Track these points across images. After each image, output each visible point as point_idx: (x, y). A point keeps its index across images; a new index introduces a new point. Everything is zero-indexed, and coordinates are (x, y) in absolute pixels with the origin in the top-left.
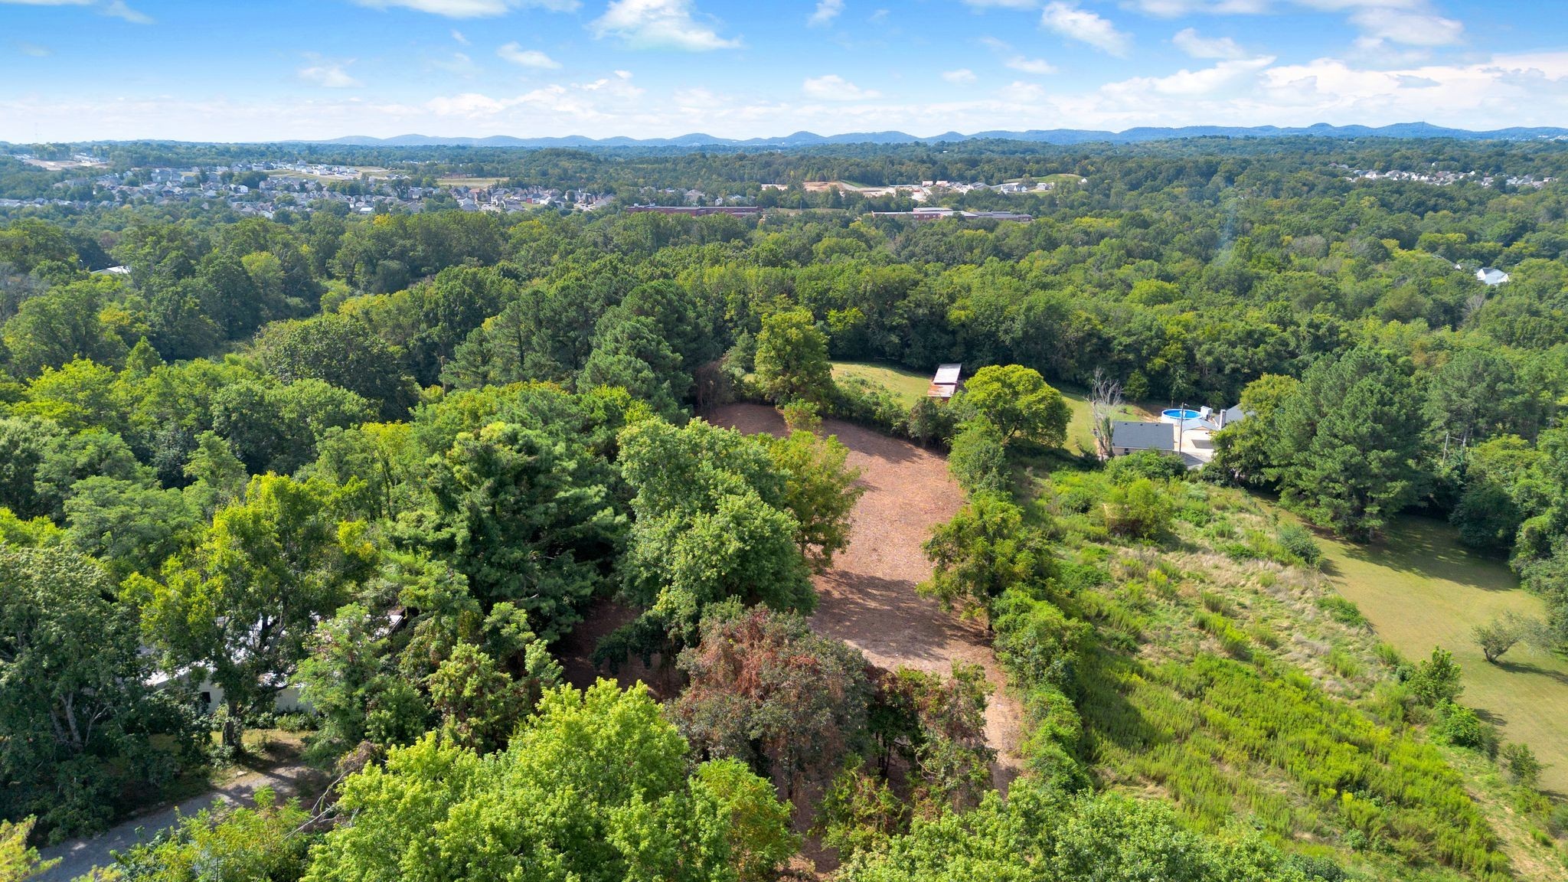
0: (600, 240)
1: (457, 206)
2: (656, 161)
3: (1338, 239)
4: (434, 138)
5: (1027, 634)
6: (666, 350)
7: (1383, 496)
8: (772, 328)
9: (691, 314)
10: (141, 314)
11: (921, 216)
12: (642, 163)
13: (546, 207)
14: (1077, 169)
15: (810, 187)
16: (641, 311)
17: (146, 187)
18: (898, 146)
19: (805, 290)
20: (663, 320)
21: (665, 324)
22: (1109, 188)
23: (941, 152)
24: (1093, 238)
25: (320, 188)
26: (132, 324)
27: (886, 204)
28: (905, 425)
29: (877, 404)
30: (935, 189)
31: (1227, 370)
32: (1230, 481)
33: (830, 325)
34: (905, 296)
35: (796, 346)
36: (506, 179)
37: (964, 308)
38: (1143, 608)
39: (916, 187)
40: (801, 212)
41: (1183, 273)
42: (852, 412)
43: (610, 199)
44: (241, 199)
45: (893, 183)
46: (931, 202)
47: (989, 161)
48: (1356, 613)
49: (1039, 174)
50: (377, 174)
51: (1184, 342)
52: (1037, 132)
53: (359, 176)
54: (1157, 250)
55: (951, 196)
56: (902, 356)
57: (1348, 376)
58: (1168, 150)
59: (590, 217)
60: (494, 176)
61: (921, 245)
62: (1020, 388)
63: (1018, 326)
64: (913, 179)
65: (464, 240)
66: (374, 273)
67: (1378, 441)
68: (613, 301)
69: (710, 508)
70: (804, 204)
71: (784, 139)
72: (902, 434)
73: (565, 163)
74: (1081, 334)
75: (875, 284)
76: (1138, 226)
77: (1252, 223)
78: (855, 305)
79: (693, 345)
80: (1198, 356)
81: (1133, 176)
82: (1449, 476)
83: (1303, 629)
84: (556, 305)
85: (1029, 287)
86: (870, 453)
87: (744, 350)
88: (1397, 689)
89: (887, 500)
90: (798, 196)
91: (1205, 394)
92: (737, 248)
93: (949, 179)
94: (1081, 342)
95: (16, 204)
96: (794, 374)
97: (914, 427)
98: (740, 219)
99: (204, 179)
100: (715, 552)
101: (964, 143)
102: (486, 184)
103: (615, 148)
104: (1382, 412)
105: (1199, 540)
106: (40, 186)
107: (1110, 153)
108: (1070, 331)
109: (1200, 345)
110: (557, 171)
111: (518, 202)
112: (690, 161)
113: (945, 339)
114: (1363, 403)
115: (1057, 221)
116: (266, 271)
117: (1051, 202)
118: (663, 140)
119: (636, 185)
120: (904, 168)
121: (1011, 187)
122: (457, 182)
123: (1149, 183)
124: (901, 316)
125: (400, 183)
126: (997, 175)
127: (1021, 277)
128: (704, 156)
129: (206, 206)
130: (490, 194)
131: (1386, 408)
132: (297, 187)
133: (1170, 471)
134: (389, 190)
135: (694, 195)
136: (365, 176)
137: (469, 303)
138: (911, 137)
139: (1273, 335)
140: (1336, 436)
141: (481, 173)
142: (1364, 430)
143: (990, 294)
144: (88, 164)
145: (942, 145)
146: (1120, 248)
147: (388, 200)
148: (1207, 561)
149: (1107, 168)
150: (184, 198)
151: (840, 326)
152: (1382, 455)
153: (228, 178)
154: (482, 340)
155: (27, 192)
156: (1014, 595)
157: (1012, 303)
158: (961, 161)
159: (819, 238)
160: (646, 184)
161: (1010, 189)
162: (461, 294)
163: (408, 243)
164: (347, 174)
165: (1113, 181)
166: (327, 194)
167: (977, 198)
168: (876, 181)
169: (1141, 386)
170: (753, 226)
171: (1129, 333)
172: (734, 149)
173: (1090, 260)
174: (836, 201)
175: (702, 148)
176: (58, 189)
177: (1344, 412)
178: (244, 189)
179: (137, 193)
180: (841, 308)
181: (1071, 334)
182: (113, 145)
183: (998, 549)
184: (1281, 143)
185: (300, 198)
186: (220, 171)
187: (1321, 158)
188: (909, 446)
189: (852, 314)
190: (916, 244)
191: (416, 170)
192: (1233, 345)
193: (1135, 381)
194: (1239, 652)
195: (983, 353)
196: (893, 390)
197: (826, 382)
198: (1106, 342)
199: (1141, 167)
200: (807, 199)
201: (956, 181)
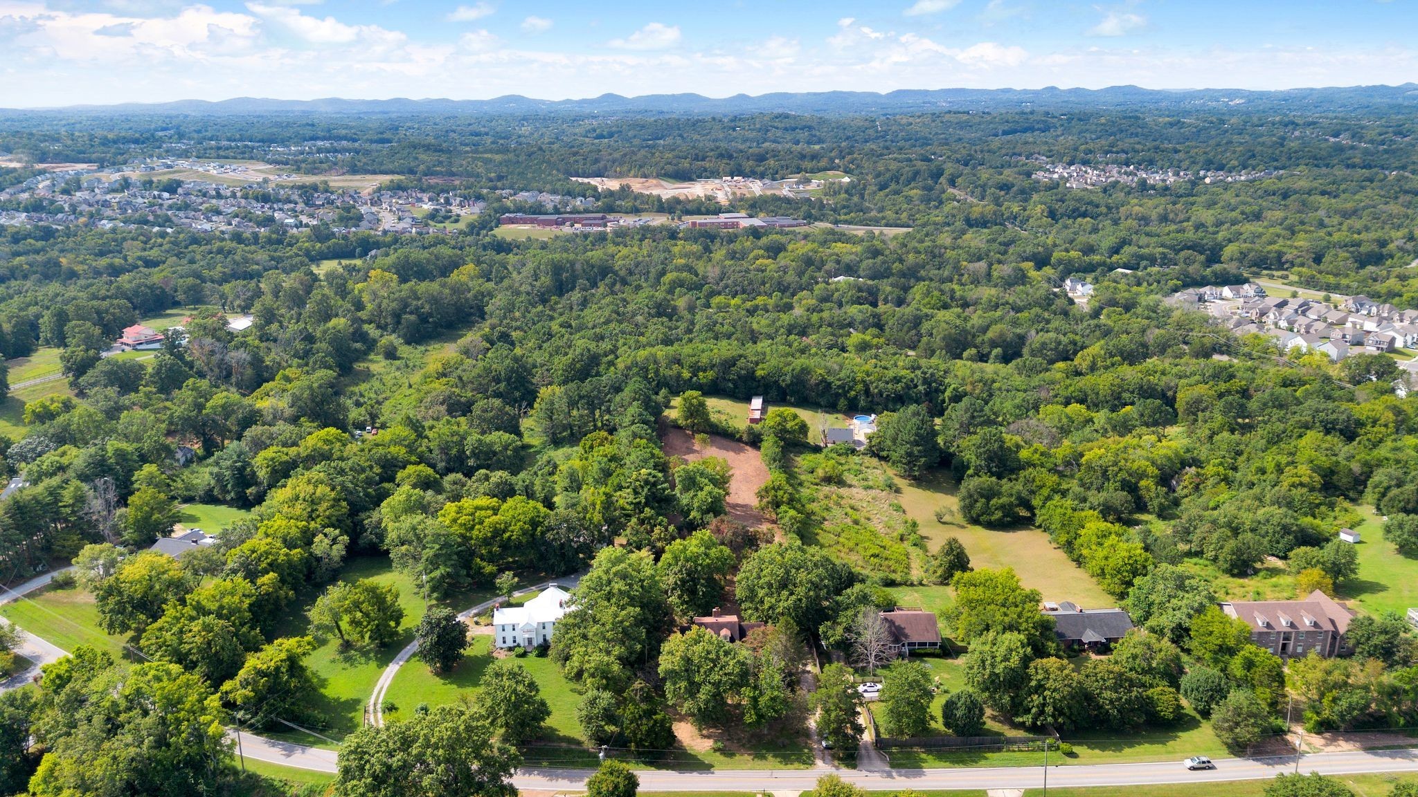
5: (787, 519)
7: (919, 463)
8: (685, 399)
11: (726, 225)
14: (842, 165)
18: (698, 121)
25: (233, 193)
27: (698, 209)
28: (741, 436)
29: (729, 427)
30: (734, 188)
31: (885, 395)
32: (874, 455)
33: (700, 379)
34: (735, 365)
35: (696, 407)
37: (763, 369)
38: (828, 509)
39: (718, 184)
46: (732, 206)
48: (901, 507)
49: (813, 170)
50: (266, 171)
51: (865, 383)
55: (747, 198)
56: (734, 393)
57: (908, 417)
63: (788, 378)
64: (715, 176)
67: (917, 443)
70: (635, 210)
72: (740, 440)
74: (817, 381)
75: (720, 359)
78: (711, 369)
80: (871, 389)
83: (881, 514)
88: (902, 530)
91: (873, 408)
93: (744, 173)
94: (817, 385)
96: (695, 418)
97: (745, 438)
99: (126, 184)
100: (704, 501)
102: (370, 185)
104: (918, 432)
105: (854, 482)
108: (813, 379)
109: (872, 383)
111: (406, 208)
113: (755, 384)
114: (912, 429)
124: (734, 374)
126: (780, 170)
127: (790, 346)
130: (378, 199)
133: (850, 451)
134: (293, 196)
140: (904, 440)
141: (354, 168)
143: (774, 362)
145: (735, 121)
148: (854, 490)
149: (865, 166)
150: (122, 207)
151: (705, 379)
152: (918, 448)
153: (148, 184)
156: (783, 508)
157: (785, 366)
158: (750, 152)
164: (238, 173)
166: (243, 201)
167: (766, 201)
168: (687, 177)
169: (845, 405)
171: (839, 379)
178: (166, 195)
179: (80, 202)
180: (705, 371)
181: (813, 381)
183: (778, 493)
185: (220, 205)
188: (743, 445)
189: (711, 374)
191: (298, 167)
192: (887, 383)
193: (842, 403)
194: (856, 522)
195: (773, 393)
196: (733, 414)
197: (707, 420)
198: (830, 384)
199: (888, 170)
200: (638, 206)
201: (749, 176)
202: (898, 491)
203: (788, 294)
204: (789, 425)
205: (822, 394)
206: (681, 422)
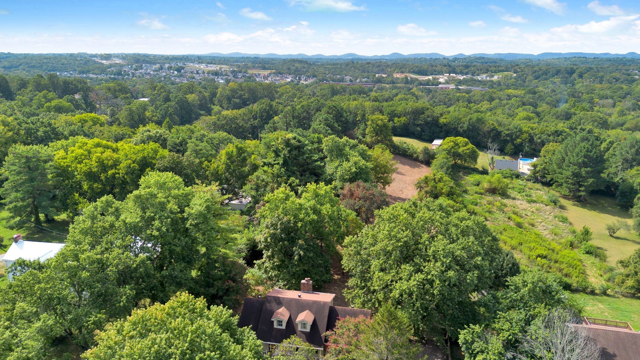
0: (312, 93)
1: (256, 81)
2: (334, 64)
3: (620, 101)
4: (245, 54)
6: (336, 125)
7: (586, 184)
8: (372, 120)
9: (345, 115)
10: (154, 114)
11: (442, 88)
12: (328, 65)
13: (289, 82)
14: (512, 70)
15: (396, 75)
16: (328, 113)
17: (140, 71)
18: (436, 59)
21: (336, 117)
22: (526, 78)
23: (454, 62)
24: (509, 97)
25: (204, 73)
26: (152, 117)
27: (428, 83)
28: (418, 156)
29: (409, 149)
30: (449, 77)
32: (536, 181)
33: (395, 123)
34: (424, 113)
35: (380, 127)
36: (274, 71)
37: (445, 118)
38: (490, 212)
39: (441, 76)
40: (391, 85)
41: (543, 111)
42: (399, 151)
43: (315, 79)
44: (175, 76)
45: (432, 74)
46: (447, 82)
47: (474, 66)
48: (567, 219)
49: (495, 72)
50: (225, 68)
51: (530, 134)
52: (499, 54)
53: (218, 68)
55: (456, 80)
56: (421, 135)
57: (577, 142)
58: (557, 63)
59: (307, 86)
60: (269, 69)
61: (438, 98)
62: (461, 145)
63: (465, 126)
64: (441, 73)
65: (262, 92)
66: (230, 103)
67: (585, 165)
68: (318, 110)
69: (348, 160)
70: (393, 83)
71: (387, 56)
72: (416, 160)
73: (297, 65)
74: (489, 129)
75: (412, 109)
76: (532, 94)
78: (405, 116)
79: (345, 125)
80: (535, 139)
81: (537, 73)
82: (618, 181)
83: (546, 223)
84: (299, 112)
85: (473, 112)
86: (404, 164)
87: (363, 130)
88: (570, 237)
89: (408, 178)
90: (390, 79)
91: (537, 153)
92: (364, 97)
93: (456, 73)
94: (489, 132)
95: (95, 76)
96: (379, 136)
97: (421, 157)
98: (366, 88)
99: (161, 68)
100: (349, 171)
102: (266, 73)
103: (317, 59)
104: (587, 154)
105: (518, 197)
106: (103, 70)
109: (536, 135)
110: (294, 68)
111: (279, 80)
112: (347, 65)
113: (438, 130)
114: (581, 151)
115: (498, 91)
116: (193, 101)
117: (499, 83)
119: (325, 74)
120: (437, 68)
122: (255, 72)
123: (544, 76)
124: (422, 121)
125: (234, 71)
126: (477, 72)
127: (470, 108)
128: (353, 62)
129: (163, 79)
130: (268, 76)
131: (589, 153)
132: (195, 72)
133: (514, 176)
134: (230, 74)
135: (348, 78)
136: (221, 68)
137: (268, 112)
139: (565, 132)
140: (571, 163)
141: (264, 68)
142: (580, 161)
144: (118, 62)
145: (455, 59)
146: (519, 101)
147: (229, 78)
148: (518, 202)
149: (526, 70)
150: (155, 76)
151: (398, 124)
152: (586, 169)
153: (170, 68)
154: (274, 123)
155: (98, 72)
157: (464, 117)
158: (462, 66)
159: (397, 95)
160: (329, 73)
161: (482, 78)
162: (265, 109)
163: (242, 93)
164: (213, 68)
165: (528, 75)
166: (206, 75)
167: (467, 81)
168: (424, 73)
169: (511, 149)
170: (371, 90)
171: (508, 130)
172: (366, 59)
173: (507, 106)
174: (406, 81)
175: (353, 59)
176: (109, 71)
177: (574, 155)
178: (176, 72)
179: (138, 73)
180: (399, 117)
181: (486, 129)
182: (127, 55)
183: (438, 185)
184: (610, 60)
185: (197, 76)
186: (167, 65)
187: (626, 68)
188: (419, 163)
189: (403, 119)
190: (436, 98)
191: (239, 66)
192: (549, 136)
193: (509, 147)
194: (519, 225)
198: (500, 132)
199: (541, 70)
200: (394, 80)
201: (459, 74)
202: (562, 207)
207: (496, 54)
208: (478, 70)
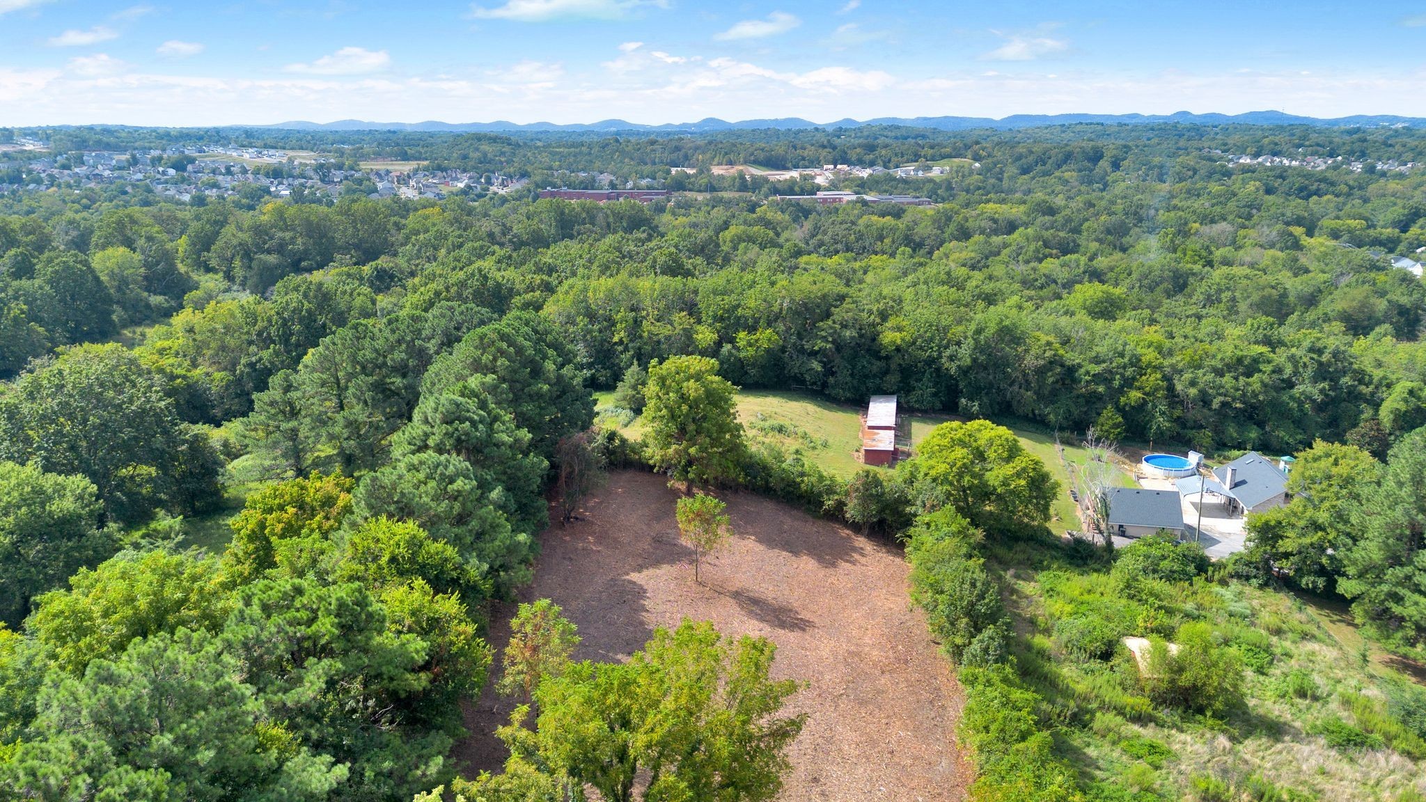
1: (375, 190)
2: (572, 146)
3: (1244, 227)
6: (504, 429)
8: (663, 379)
11: (825, 200)
12: (559, 147)
13: (462, 190)
14: (969, 154)
15: (717, 171)
17: (77, 170)
18: (800, 131)
19: (710, 306)
20: (509, 378)
21: (512, 382)
22: (1002, 172)
23: (839, 137)
24: (1003, 226)
25: (245, 171)
27: (790, 188)
28: (841, 505)
30: (837, 173)
31: (1216, 404)
33: (738, 349)
34: (828, 315)
35: (694, 405)
36: (427, 163)
37: (899, 329)
39: (817, 171)
40: (708, 196)
41: (1112, 269)
43: (525, 181)
44: (166, 182)
45: (796, 167)
46: (833, 186)
47: (886, 146)
49: (933, 159)
50: (305, 158)
51: (1162, 370)
52: (925, 119)
53: (285, 160)
54: (1074, 241)
55: (853, 180)
56: (825, 385)
58: (1050, 136)
59: (504, 200)
60: (416, 159)
61: (830, 233)
62: (992, 455)
63: (965, 352)
64: (815, 163)
66: (251, 267)
68: (450, 340)
70: (711, 188)
71: (694, 125)
72: (836, 515)
73: (486, 147)
74: (1042, 362)
75: (792, 300)
76: (1044, 214)
77: (1157, 210)
78: (769, 325)
80: (1179, 387)
81: (1024, 160)
85: (969, 299)
87: (634, 387)
90: (705, 180)
91: (1190, 433)
92: (640, 240)
93: (849, 163)
94: (1041, 371)
97: (852, 510)
98: (648, 203)
99: (134, 162)
101: (860, 129)
102: (406, 167)
105: (1274, 707)
107: (995, 139)
108: (1028, 358)
109: (1180, 372)
110: (477, 155)
111: (436, 185)
112: (604, 146)
113: (877, 366)
115: (962, 207)
116: (123, 267)
117: (949, 186)
118: (581, 126)
119: (551, 168)
120: (806, 153)
121: (907, 171)
122: (380, 166)
123: (1039, 168)
124: (824, 339)
125: (321, 166)
126: (894, 159)
128: (617, 141)
129: (128, 189)
130: (409, 177)
132: (223, 170)
134: (312, 174)
135: (605, 179)
136: (291, 160)
138: (810, 124)
139: (1265, 360)
141: (405, 157)
143: (927, 313)
144: (30, 148)
145: (840, 130)
147: (309, 182)
148: (1306, 758)
149: (998, 154)
150: (110, 181)
151: (751, 352)
153: (157, 161)
154: (288, 387)
157: (959, 322)
158: (860, 145)
159: (726, 225)
160: (560, 167)
161: (907, 173)
162: (299, 310)
163: (288, 235)
164: (274, 158)
165: (1005, 165)
166: (251, 177)
167: (877, 182)
168: (780, 165)
169: (1116, 426)
170: (660, 209)
171: (1097, 360)
172: (647, 133)
173: (1005, 252)
174: (743, 185)
175: (618, 133)
178: (172, 172)
179: (66, 176)
180: (752, 329)
181: (1030, 361)
182: (57, 130)
184: (1152, 129)
185: (224, 181)
186: (151, 154)
187: (1194, 144)
188: (845, 532)
189: (766, 337)
190: (825, 233)
191: (342, 153)
192: (1219, 373)
193: (1109, 417)
195: (925, 390)
196: (818, 437)
197: (736, 448)
198: (1071, 371)
200: (714, 183)
201: (855, 165)
203: (922, 252)
204: (996, 475)
205: (1052, 397)
206: (654, 454)
207: (918, 119)
208: (896, 155)
